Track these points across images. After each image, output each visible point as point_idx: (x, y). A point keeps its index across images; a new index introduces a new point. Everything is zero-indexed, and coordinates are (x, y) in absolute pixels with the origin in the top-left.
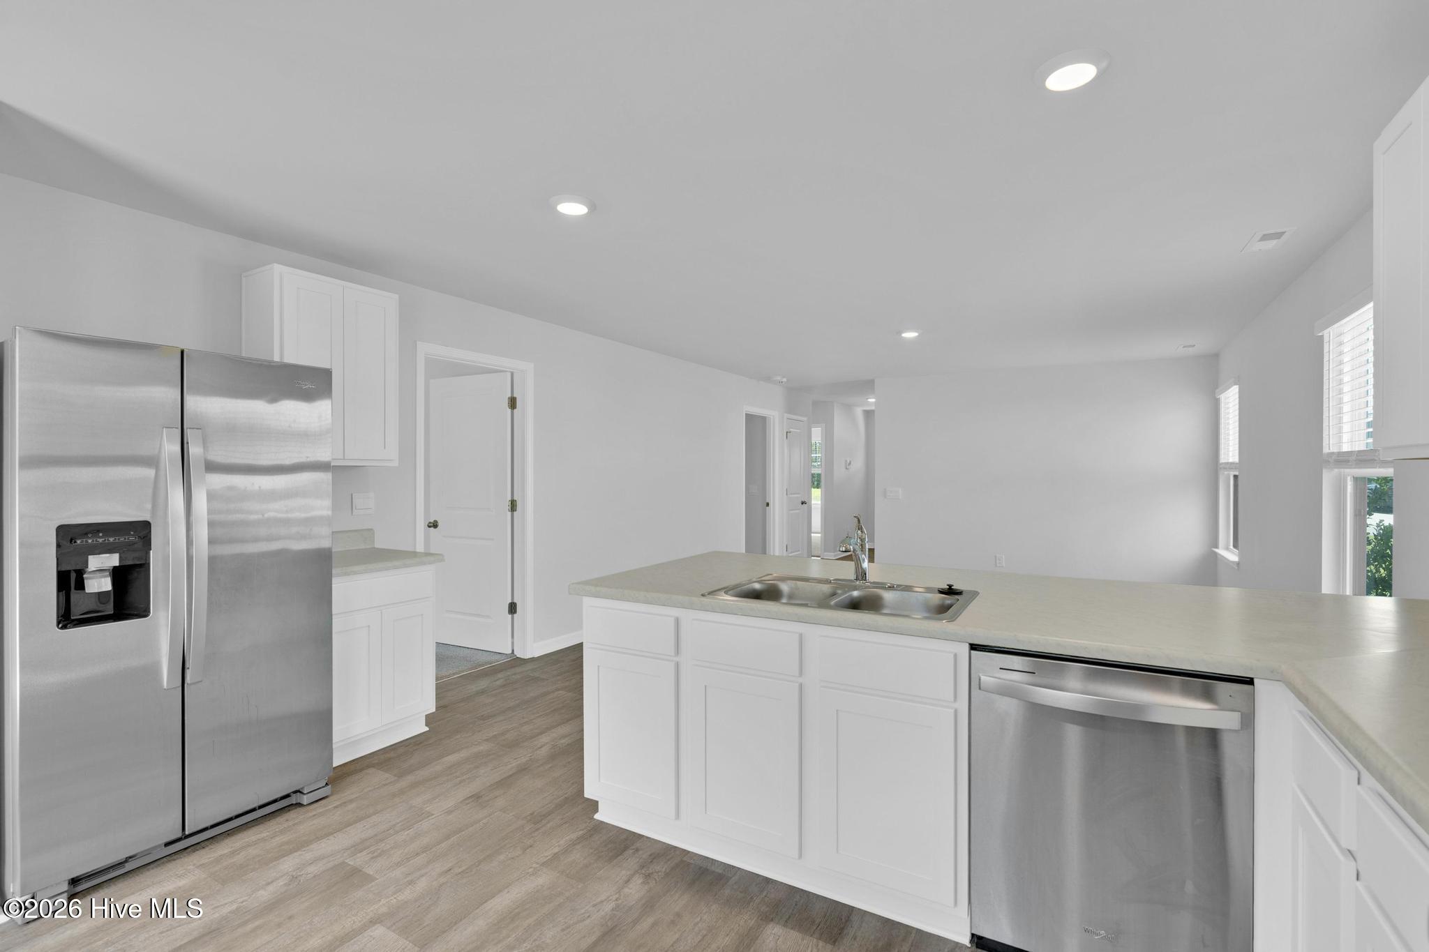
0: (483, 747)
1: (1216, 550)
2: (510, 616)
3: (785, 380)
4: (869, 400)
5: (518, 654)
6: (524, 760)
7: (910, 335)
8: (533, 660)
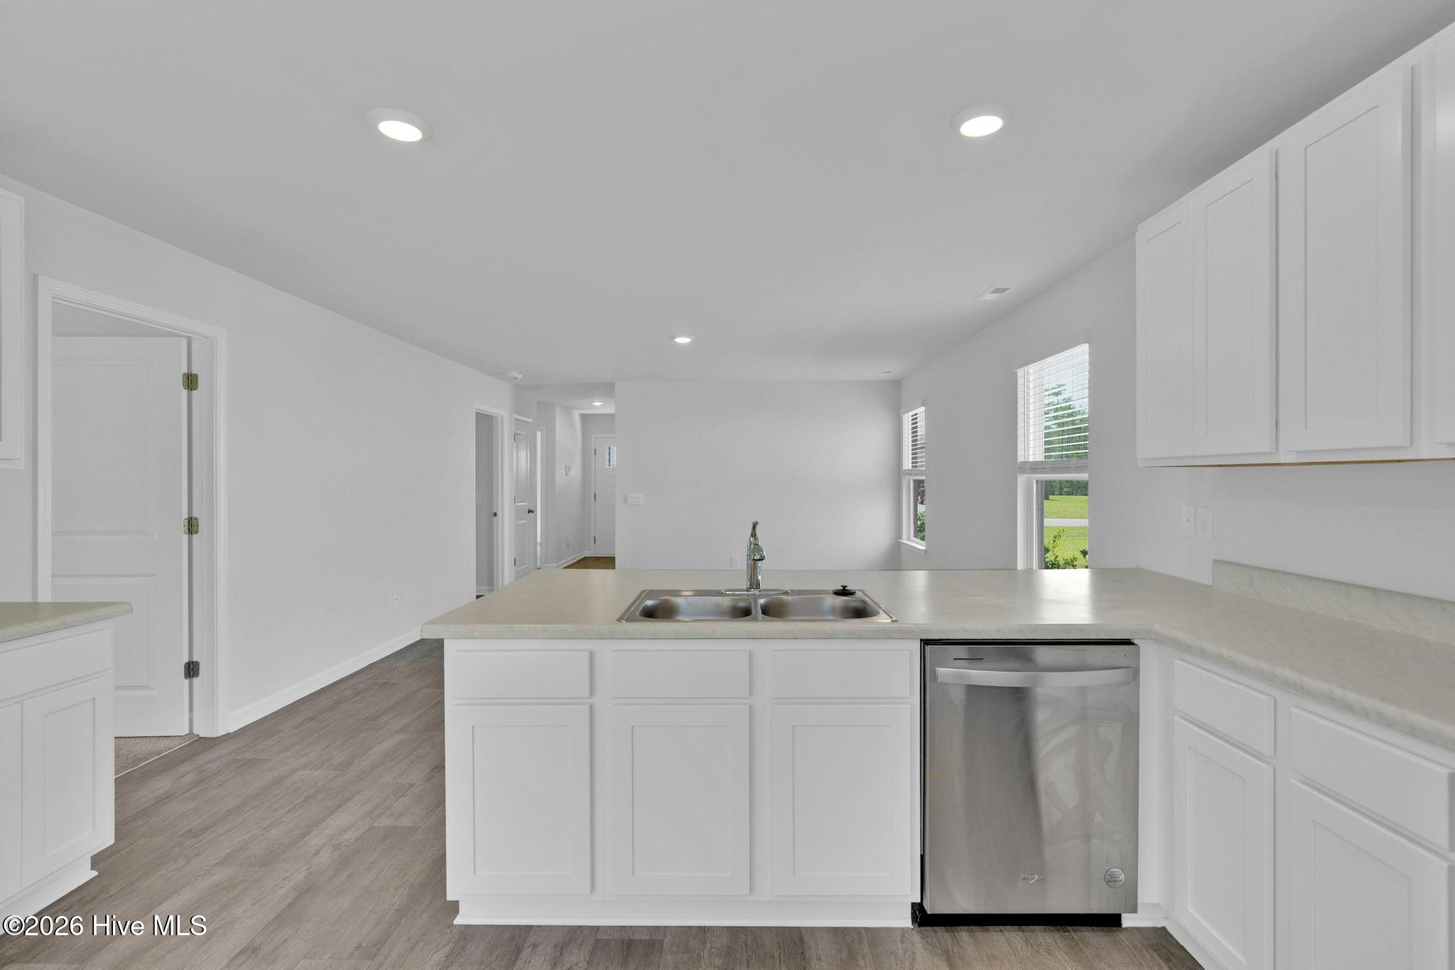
0: (220, 875)
1: (901, 541)
2: (187, 681)
3: (520, 376)
4: (594, 403)
5: (202, 731)
6: (300, 877)
7: (683, 340)
8: (228, 737)
